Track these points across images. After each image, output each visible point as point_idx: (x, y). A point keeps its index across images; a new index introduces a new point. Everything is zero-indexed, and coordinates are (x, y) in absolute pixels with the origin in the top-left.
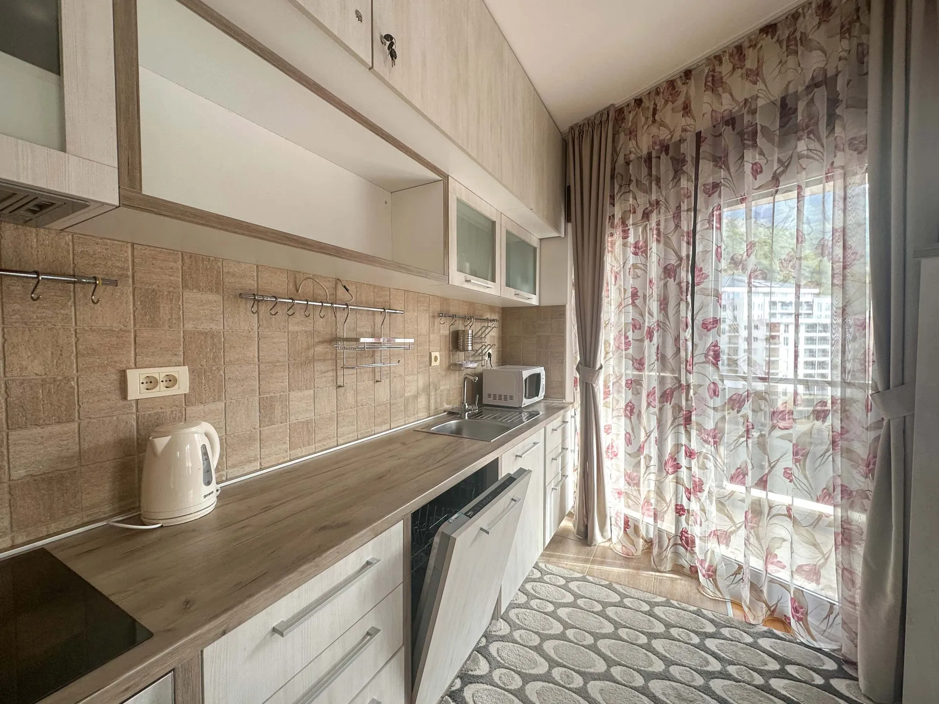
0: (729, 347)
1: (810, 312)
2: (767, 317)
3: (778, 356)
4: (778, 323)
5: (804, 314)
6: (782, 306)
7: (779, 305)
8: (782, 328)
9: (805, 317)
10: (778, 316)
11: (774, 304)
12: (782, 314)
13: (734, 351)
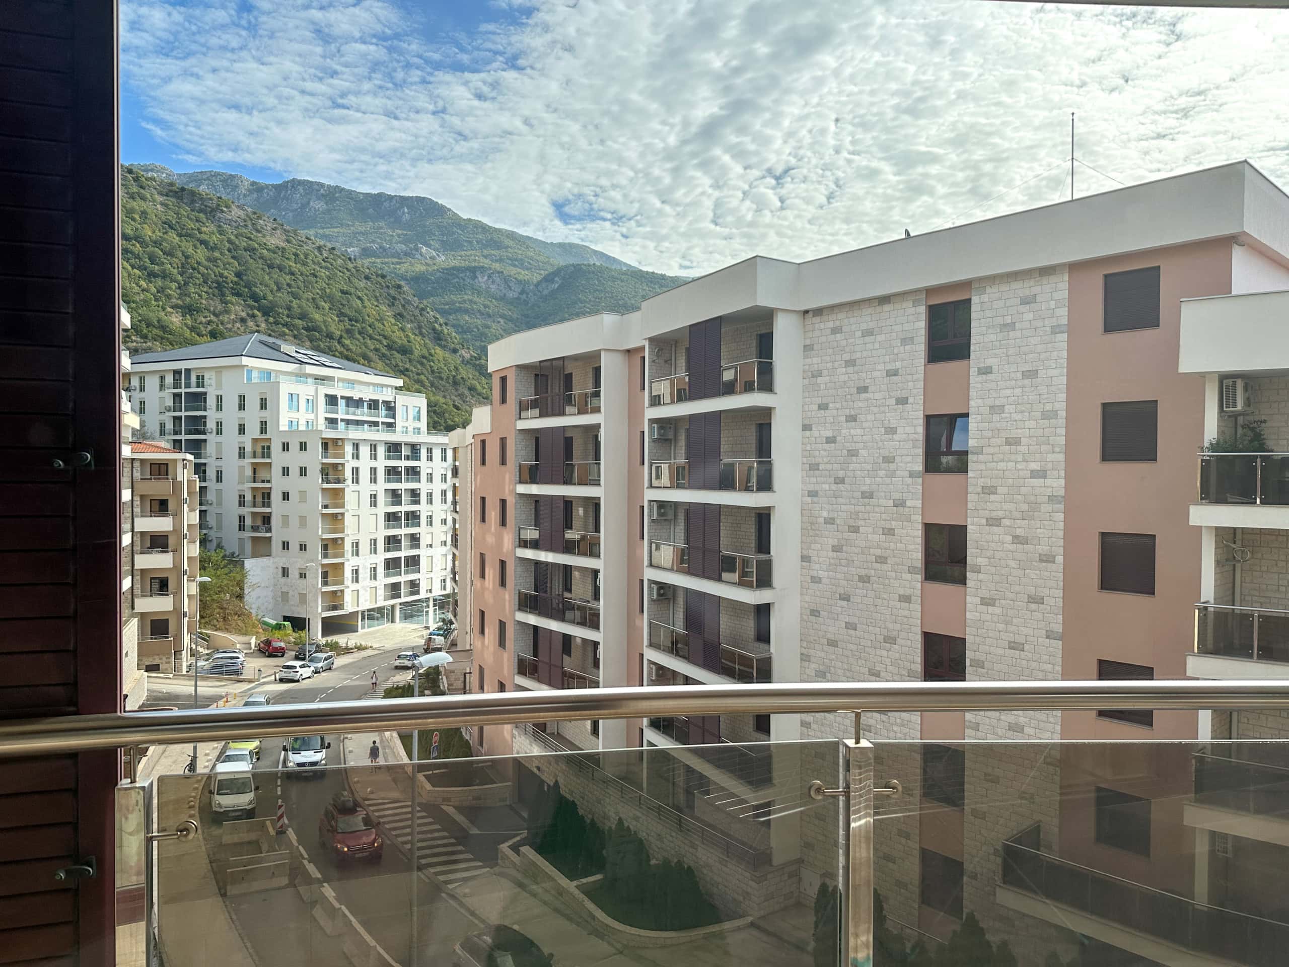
0: (253, 489)
1: (391, 420)
2: (322, 425)
3: (342, 506)
4: (342, 439)
5: (383, 423)
6: (347, 406)
7: (342, 403)
8: (349, 449)
9: (383, 431)
10: (341, 425)
11: (332, 400)
12: (348, 422)
13: (263, 498)
